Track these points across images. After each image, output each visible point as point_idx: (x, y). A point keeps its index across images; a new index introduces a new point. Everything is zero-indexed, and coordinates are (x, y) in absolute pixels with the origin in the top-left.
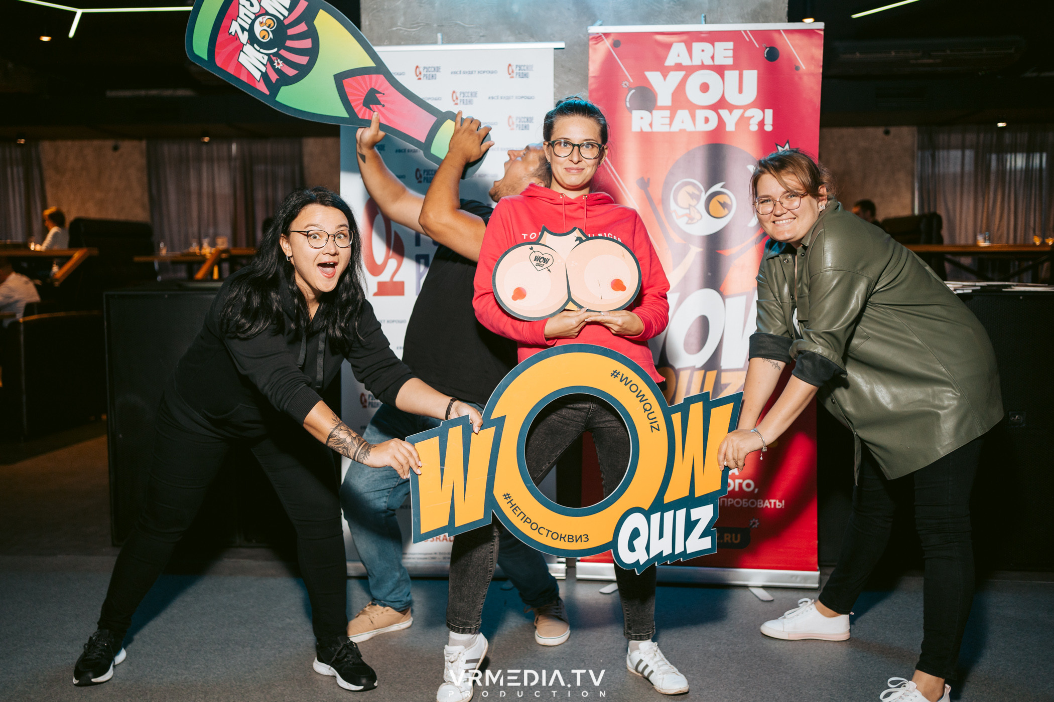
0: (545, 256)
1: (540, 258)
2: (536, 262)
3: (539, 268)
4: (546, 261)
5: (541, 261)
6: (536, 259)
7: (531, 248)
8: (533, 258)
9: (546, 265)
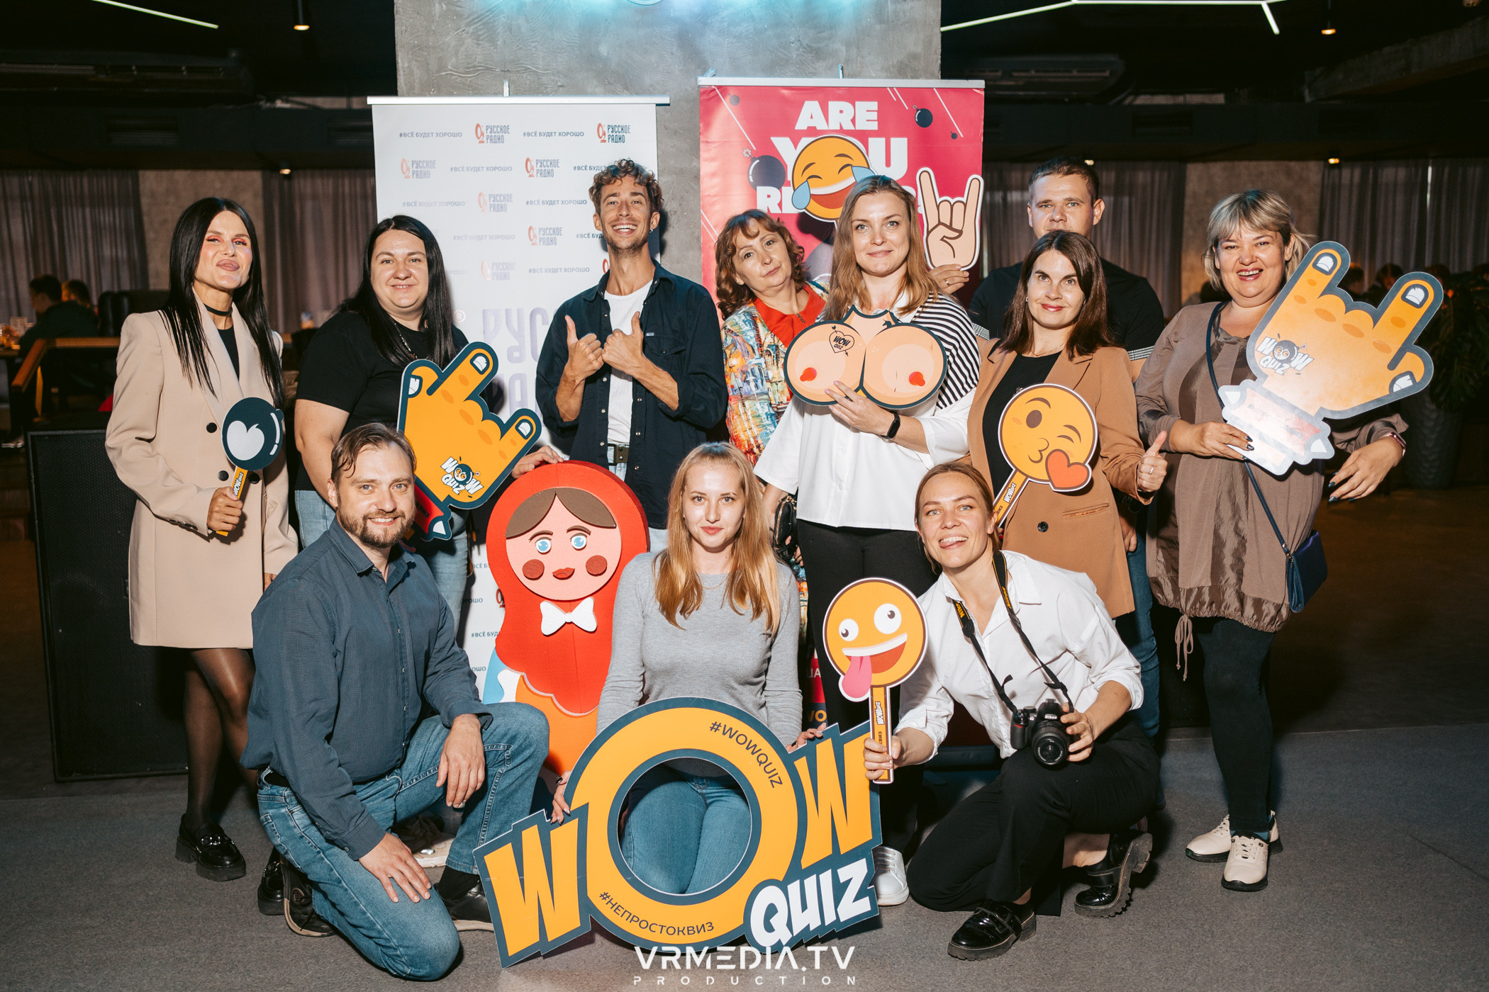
0: (846, 338)
1: (840, 339)
2: (835, 343)
3: (837, 350)
4: (846, 343)
5: (841, 342)
6: (837, 339)
7: (834, 328)
8: (833, 338)
9: (845, 348)
